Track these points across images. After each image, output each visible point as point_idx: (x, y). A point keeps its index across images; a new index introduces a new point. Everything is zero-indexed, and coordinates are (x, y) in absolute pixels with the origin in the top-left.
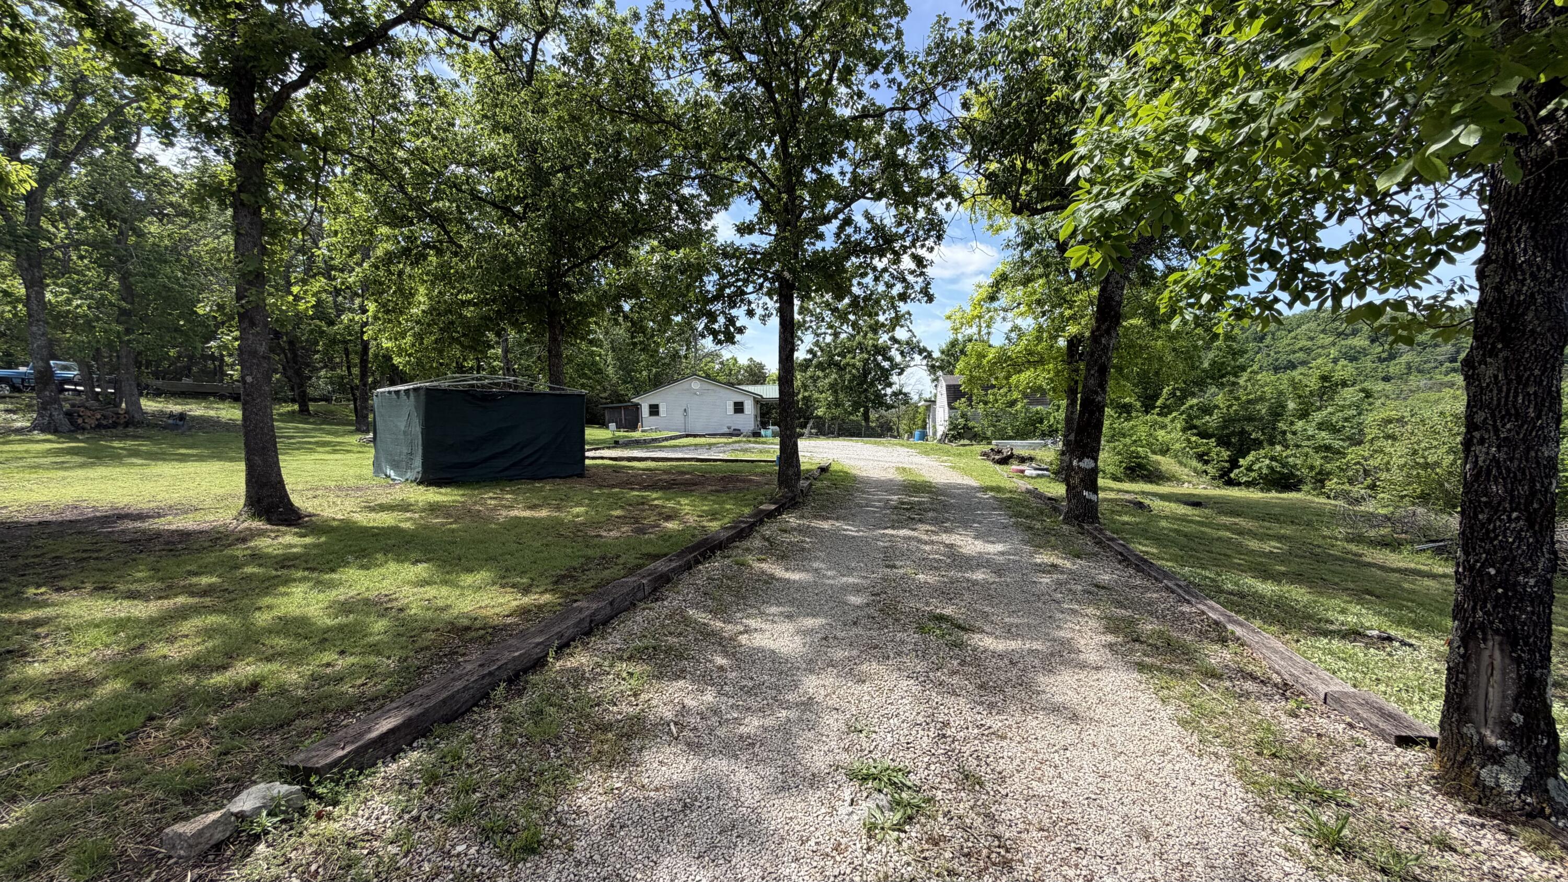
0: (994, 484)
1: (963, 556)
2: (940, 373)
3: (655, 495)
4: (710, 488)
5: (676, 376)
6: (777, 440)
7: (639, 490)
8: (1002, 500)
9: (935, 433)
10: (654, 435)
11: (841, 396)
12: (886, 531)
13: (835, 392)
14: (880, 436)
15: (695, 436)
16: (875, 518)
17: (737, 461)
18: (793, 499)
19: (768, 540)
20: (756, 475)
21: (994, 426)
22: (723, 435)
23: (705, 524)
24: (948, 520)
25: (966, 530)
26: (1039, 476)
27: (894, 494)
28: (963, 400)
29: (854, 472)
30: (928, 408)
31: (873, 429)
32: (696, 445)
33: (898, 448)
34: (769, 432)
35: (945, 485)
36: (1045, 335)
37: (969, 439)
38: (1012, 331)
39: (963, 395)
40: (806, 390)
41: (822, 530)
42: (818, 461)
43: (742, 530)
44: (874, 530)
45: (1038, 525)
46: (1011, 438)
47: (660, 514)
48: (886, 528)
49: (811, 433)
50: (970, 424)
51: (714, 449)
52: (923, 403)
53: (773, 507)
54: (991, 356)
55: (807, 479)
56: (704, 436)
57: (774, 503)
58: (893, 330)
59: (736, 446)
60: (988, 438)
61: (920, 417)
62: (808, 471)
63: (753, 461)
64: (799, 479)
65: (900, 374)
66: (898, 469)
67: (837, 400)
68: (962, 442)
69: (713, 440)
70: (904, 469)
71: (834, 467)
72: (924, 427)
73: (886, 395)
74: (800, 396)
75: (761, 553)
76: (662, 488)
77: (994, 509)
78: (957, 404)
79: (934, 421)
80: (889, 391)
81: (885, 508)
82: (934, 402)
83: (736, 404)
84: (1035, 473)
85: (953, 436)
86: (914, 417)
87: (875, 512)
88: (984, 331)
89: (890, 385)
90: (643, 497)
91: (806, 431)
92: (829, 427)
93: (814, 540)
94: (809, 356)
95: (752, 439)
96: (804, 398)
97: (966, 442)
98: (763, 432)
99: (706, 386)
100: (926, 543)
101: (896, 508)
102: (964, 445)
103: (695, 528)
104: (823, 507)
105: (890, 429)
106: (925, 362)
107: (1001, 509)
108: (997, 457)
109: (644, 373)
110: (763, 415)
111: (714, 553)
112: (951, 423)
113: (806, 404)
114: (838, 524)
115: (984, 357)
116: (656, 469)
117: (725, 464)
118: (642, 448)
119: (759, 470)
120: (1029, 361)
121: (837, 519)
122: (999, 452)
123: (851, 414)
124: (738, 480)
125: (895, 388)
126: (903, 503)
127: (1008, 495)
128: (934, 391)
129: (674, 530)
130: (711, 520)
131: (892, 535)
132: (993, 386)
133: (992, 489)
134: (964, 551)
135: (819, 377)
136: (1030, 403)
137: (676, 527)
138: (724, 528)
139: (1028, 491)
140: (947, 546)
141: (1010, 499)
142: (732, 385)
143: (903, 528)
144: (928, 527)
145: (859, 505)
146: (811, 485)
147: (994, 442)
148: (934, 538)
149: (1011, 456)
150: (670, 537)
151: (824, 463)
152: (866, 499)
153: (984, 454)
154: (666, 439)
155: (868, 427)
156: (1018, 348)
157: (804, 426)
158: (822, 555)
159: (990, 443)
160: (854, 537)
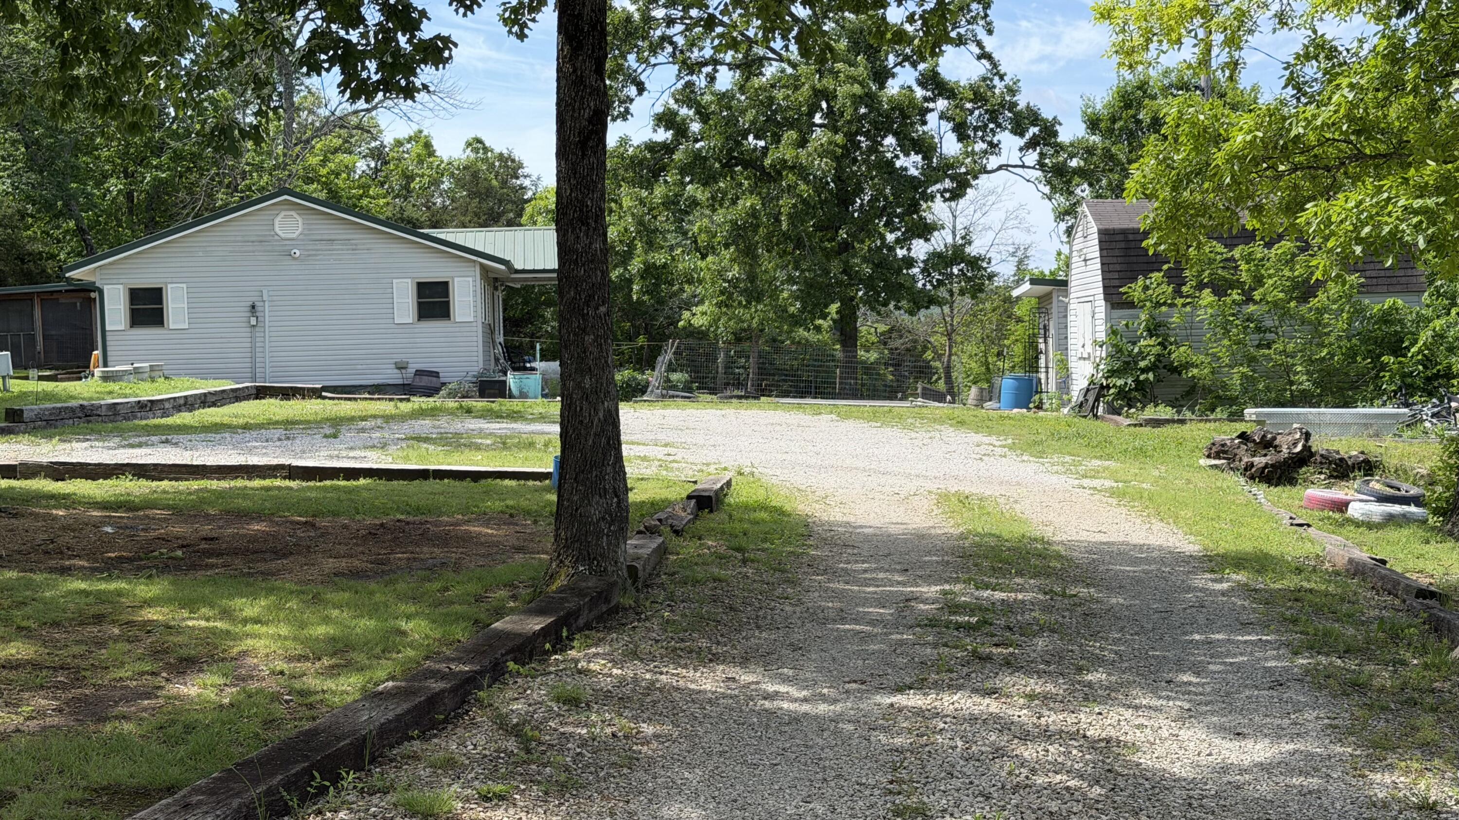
0: (1247, 546)
1: (1142, 775)
2: (1083, 190)
3: (144, 590)
4: (330, 564)
5: (221, 197)
6: (555, 407)
7: (90, 573)
8: (1269, 599)
9: (1064, 385)
10: (147, 392)
11: (768, 263)
12: (900, 700)
13: (748, 254)
14: (891, 393)
15: (287, 393)
16: (865, 655)
17: (424, 474)
18: (603, 596)
19: (516, 731)
20: (485, 518)
21: (1251, 360)
22: (378, 390)
23: (312, 682)
24: (1098, 661)
25: (1155, 692)
26: (1390, 520)
27: (929, 579)
28: (1156, 276)
29: (802, 507)
30: (1043, 304)
31: (868, 369)
32: (289, 424)
33: (949, 432)
34: (533, 382)
35: (1092, 549)
36: (1411, 73)
37: (1173, 403)
38: (1307, 57)
39: (1153, 263)
40: (650, 245)
41: (694, 697)
42: (689, 474)
43: (433, 700)
44: (861, 695)
45: (1384, 677)
46: (1303, 399)
47: (156, 653)
48: (900, 689)
49: (669, 385)
50: (1179, 354)
51: (347, 435)
52: (1026, 287)
53: (536, 624)
54: (1239, 139)
55: (651, 531)
56: (316, 393)
57: (540, 612)
58: (935, 51)
59: (425, 425)
60: (1232, 401)
61: (1019, 331)
62: (654, 506)
63: (476, 476)
64: (621, 533)
65: (956, 194)
66: (943, 498)
67: (752, 278)
68: (1150, 412)
69: (346, 408)
70: (964, 500)
71: (740, 494)
72: (1032, 363)
73: (909, 262)
74: (636, 265)
75: (493, 775)
76: (168, 567)
77: (1246, 626)
78: (1135, 290)
79: (1063, 346)
80: (920, 249)
81: (897, 624)
82: (1064, 283)
83: (423, 289)
84: (1378, 510)
85: (1122, 393)
86: (1001, 332)
87: (865, 638)
88: (1219, 56)
89: (925, 230)
90: (101, 597)
91: (653, 377)
92: (730, 364)
93: (667, 728)
94: (663, 135)
95: (479, 404)
96: (649, 270)
97: (1165, 412)
98: (512, 380)
99: (325, 229)
100: (1025, 737)
101: (932, 623)
102: (1157, 423)
103: (275, 698)
104: (700, 623)
105: (924, 371)
106: (1032, 157)
107: (1265, 627)
108: (1259, 461)
109: (115, 185)
110: (512, 325)
111: (336, 779)
112: (1117, 351)
113: (652, 291)
114: (746, 678)
115: (1218, 140)
116: (148, 504)
117: (382, 485)
118: (101, 435)
119: (498, 505)
120: (1359, 156)
121: (744, 661)
122: (1267, 444)
123: (796, 321)
124: (425, 537)
125: (940, 241)
126: (955, 608)
127: (1290, 582)
128: (1065, 250)
129: (204, 706)
130: (333, 671)
131: (919, 712)
132: (1248, 237)
133: (1239, 562)
134: (1145, 760)
135: (694, 203)
136: (1365, 289)
137: (211, 694)
138: (373, 697)
139: (1356, 569)
140: (1093, 745)
141: (1297, 596)
142: (410, 226)
143: (953, 687)
144: (1035, 685)
145: (817, 616)
146: (662, 551)
147: (1250, 412)
148: (1053, 719)
149: (1305, 458)
150: (190, 728)
151: (708, 483)
152: (839, 595)
153: (1219, 451)
154: (188, 404)
155: (851, 364)
156: (1325, 114)
157: (647, 361)
158: (694, 776)
159: (1237, 416)
160: (796, 719)
